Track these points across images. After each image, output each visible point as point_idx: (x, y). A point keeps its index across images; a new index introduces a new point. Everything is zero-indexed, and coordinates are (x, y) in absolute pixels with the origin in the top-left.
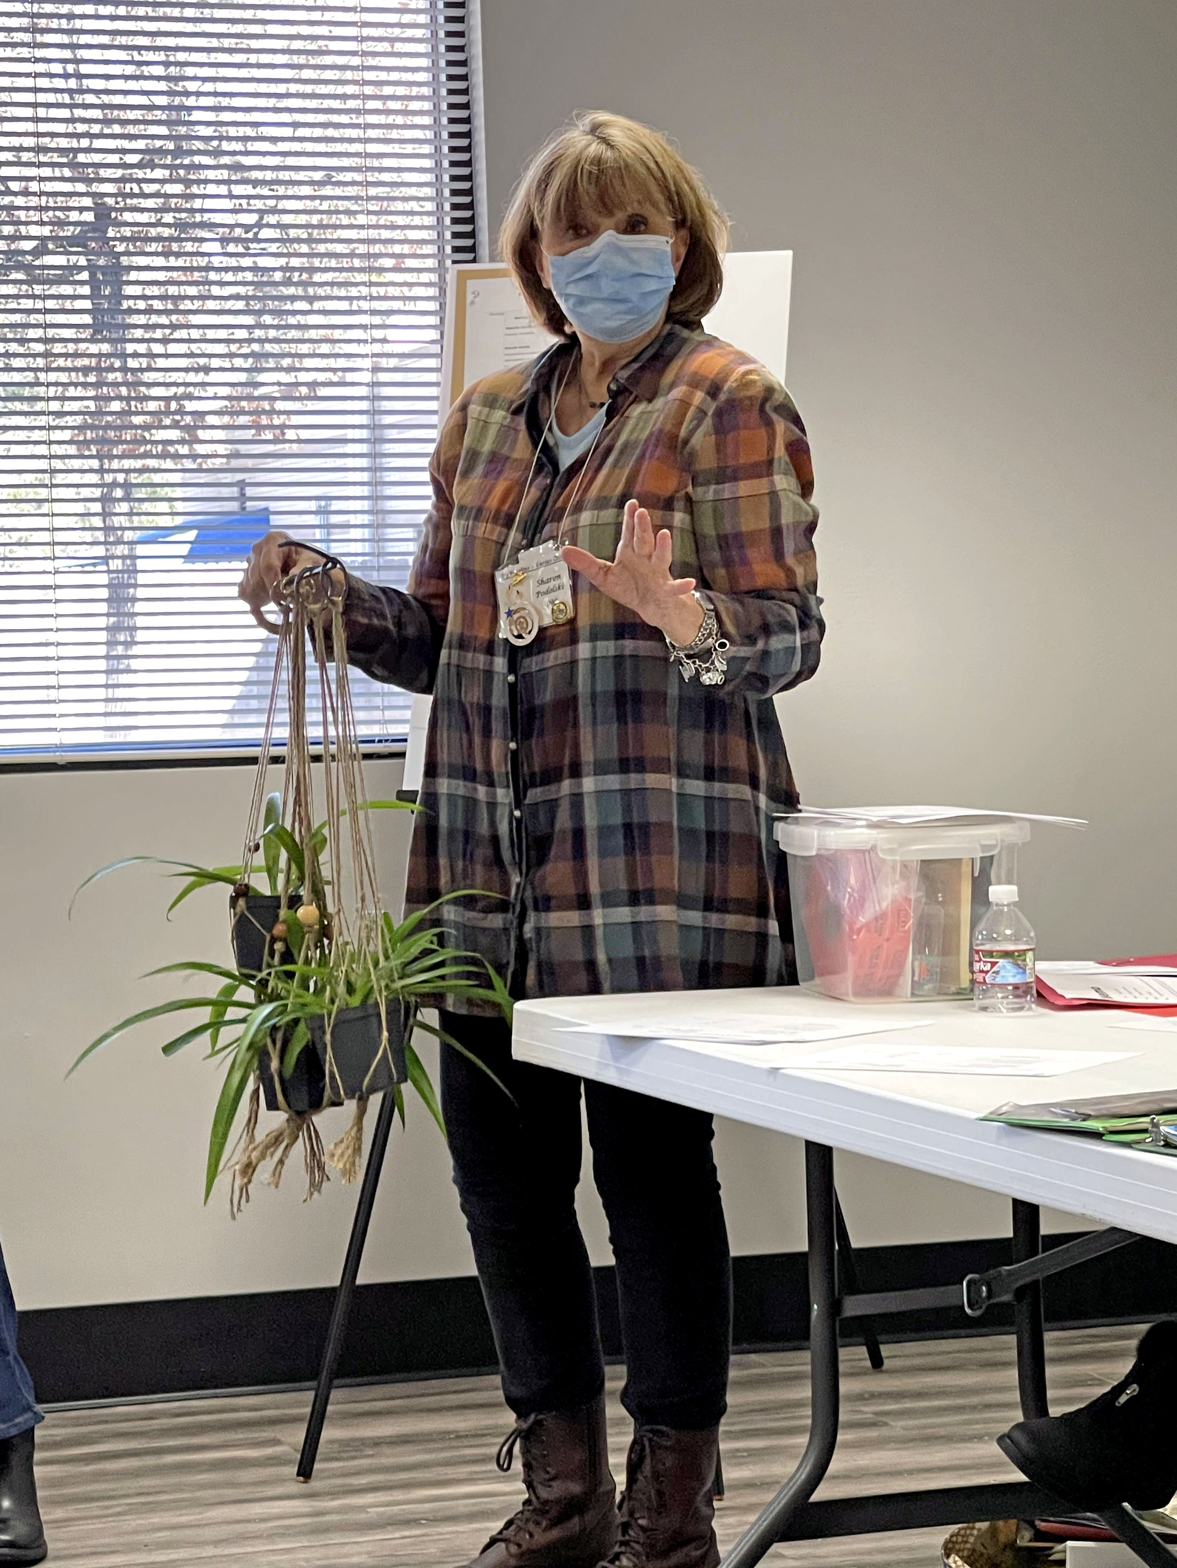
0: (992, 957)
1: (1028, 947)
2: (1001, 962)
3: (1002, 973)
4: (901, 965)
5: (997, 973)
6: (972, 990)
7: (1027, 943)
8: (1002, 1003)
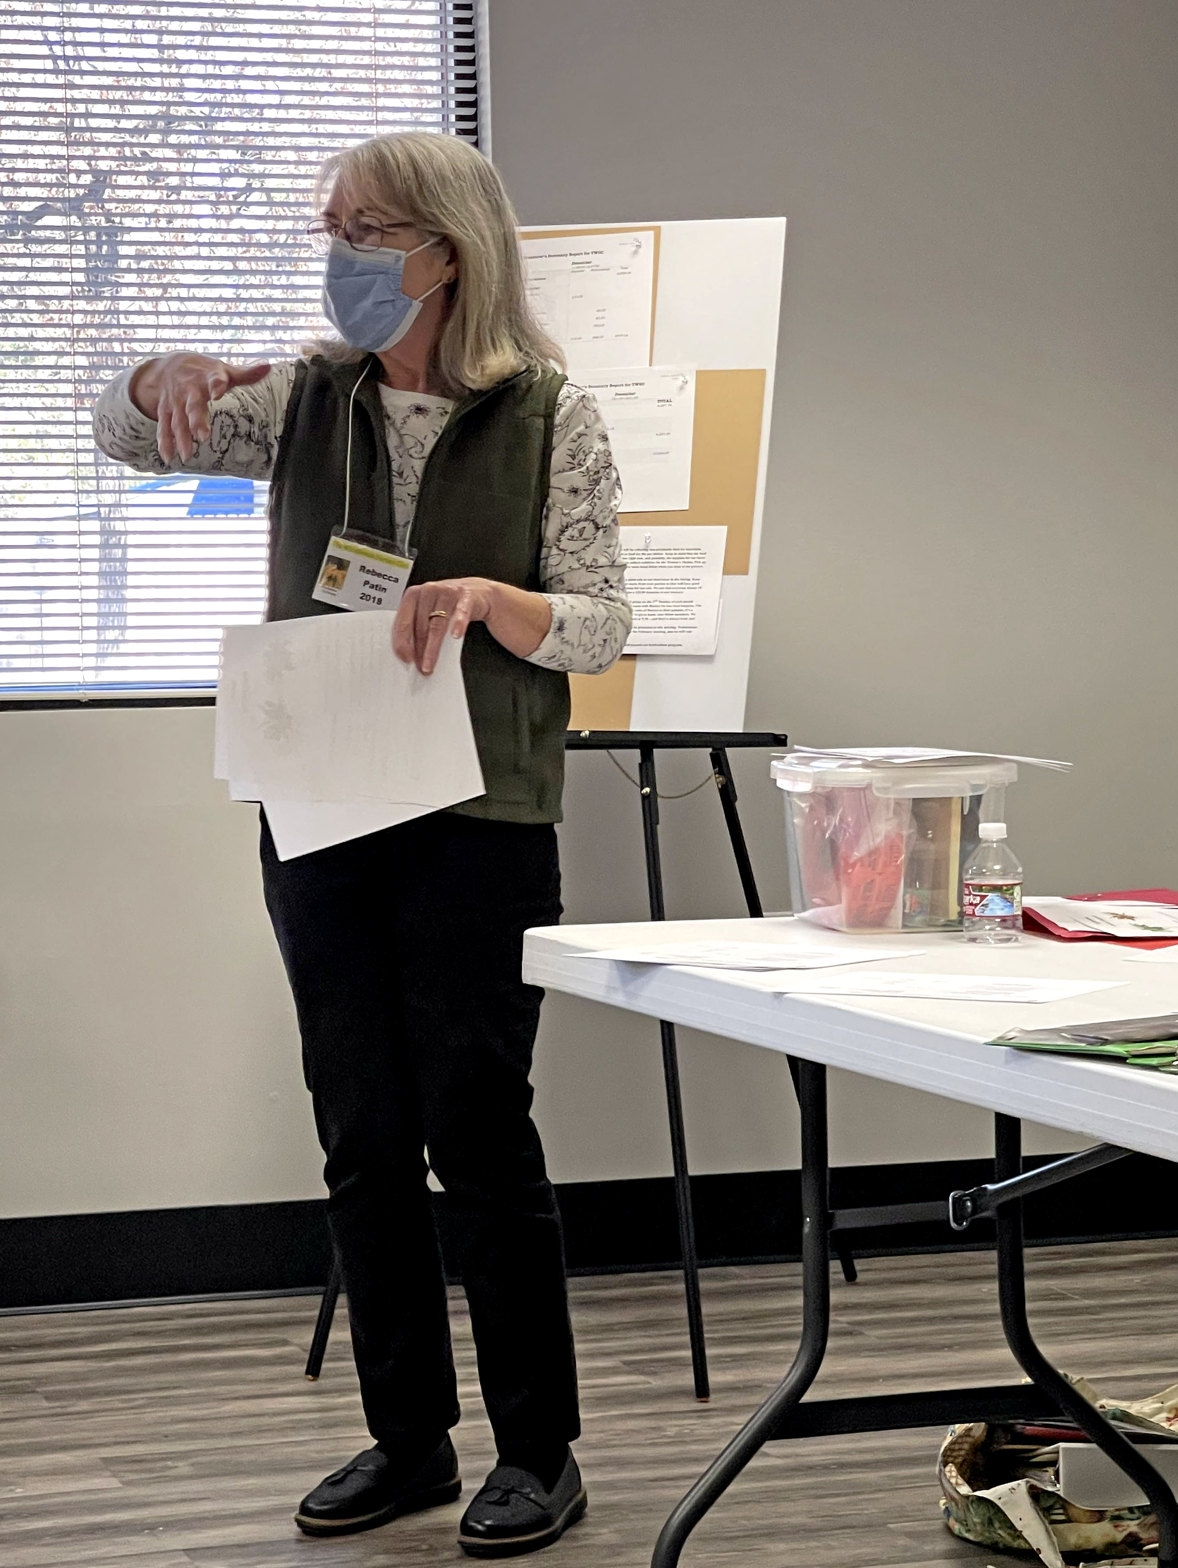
0: (981, 890)
1: (1016, 882)
2: (991, 895)
3: (991, 906)
4: (893, 898)
5: (986, 905)
6: (961, 922)
7: (1015, 879)
8: (989, 935)
